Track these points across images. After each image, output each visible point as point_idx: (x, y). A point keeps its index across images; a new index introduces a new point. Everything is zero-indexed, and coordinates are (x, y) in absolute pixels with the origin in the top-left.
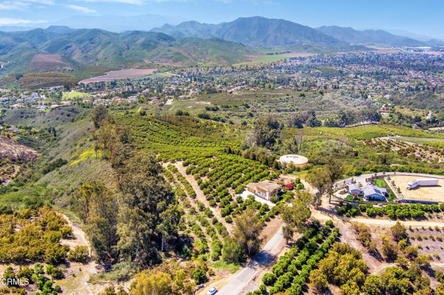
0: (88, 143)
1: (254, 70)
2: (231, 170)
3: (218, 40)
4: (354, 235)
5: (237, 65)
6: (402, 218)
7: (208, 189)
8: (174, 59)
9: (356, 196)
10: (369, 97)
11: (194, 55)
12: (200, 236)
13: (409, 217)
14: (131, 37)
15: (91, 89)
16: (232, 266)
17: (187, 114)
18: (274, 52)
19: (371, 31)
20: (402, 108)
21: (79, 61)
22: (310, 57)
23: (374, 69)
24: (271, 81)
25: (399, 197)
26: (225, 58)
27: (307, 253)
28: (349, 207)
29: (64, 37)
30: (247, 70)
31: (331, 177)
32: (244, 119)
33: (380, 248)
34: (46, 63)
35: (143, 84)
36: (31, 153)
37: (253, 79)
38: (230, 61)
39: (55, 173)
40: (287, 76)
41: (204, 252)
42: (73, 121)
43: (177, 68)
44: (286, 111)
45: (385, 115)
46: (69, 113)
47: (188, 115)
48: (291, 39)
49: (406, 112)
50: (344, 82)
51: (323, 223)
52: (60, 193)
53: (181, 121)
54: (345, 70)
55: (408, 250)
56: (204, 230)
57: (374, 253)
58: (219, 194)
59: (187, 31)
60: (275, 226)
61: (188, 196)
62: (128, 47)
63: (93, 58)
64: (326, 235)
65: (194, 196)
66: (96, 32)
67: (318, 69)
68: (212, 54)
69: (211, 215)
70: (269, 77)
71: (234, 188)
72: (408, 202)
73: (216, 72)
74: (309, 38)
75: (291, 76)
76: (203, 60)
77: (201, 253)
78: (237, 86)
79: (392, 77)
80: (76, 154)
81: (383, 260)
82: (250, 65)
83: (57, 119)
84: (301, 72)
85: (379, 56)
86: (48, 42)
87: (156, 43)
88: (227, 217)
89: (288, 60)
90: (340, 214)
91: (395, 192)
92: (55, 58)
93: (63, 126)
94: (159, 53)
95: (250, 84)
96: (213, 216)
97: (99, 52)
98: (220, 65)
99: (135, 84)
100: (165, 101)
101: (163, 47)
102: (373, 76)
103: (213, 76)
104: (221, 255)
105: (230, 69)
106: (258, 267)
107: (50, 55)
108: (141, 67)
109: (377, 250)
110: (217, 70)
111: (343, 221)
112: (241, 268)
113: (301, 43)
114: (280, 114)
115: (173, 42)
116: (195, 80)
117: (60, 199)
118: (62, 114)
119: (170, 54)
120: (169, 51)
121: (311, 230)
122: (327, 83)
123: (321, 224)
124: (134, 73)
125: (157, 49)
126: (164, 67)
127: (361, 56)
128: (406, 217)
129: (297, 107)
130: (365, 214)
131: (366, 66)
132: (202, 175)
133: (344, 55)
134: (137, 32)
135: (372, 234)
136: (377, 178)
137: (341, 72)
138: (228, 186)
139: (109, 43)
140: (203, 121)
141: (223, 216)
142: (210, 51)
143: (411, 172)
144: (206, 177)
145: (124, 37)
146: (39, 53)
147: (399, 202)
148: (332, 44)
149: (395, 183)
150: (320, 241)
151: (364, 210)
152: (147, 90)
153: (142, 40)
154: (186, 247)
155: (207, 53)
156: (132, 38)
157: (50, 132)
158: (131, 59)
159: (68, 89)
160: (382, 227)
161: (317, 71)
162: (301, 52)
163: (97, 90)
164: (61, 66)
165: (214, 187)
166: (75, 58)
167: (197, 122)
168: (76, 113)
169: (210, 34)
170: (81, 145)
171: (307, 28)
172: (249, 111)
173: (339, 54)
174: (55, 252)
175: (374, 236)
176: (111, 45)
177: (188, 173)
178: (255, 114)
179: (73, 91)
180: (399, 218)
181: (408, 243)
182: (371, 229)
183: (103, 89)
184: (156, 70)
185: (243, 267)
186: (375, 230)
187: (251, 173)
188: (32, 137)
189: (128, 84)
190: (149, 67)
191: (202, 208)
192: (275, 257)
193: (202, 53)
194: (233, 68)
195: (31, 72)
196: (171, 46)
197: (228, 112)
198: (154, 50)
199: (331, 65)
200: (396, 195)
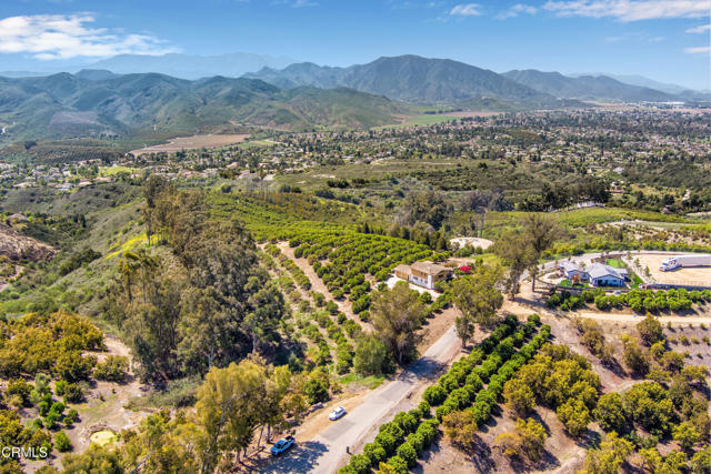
0: (135, 229)
1: (405, 136)
2: (367, 249)
3: (347, 90)
4: (576, 337)
5: (378, 130)
6: (655, 311)
7: (331, 275)
8: (277, 119)
9: (577, 280)
10: (590, 171)
11: (309, 114)
12: (318, 341)
13: (666, 310)
14: (209, 85)
15: (144, 162)
16: (371, 379)
17: (298, 191)
18: (437, 111)
19: (589, 78)
20: (643, 187)
21: (127, 123)
22: (494, 118)
23: (596, 133)
24: (433, 151)
25: (647, 281)
26: (358, 118)
27: (498, 358)
28: (566, 295)
29: (103, 85)
30: (394, 135)
31: (535, 245)
32: (389, 200)
33: (620, 357)
34: (74, 125)
35: (228, 155)
36: (43, 248)
37: (403, 148)
38: (366, 123)
39: (82, 271)
40: (457, 144)
41: (324, 363)
42: (114, 205)
43: (281, 133)
44: (457, 189)
45: (616, 196)
46: (109, 193)
47: (300, 192)
48: (462, 91)
49: (649, 191)
50: (548, 151)
51: (524, 320)
52: (87, 296)
53: (287, 199)
54: (549, 135)
55: (667, 358)
56: (324, 332)
57: (610, 365)
58: (349, 281)
59: (297, 78)
60: (443, 323)
61: (299, 288)
62: (204, 99)
63: (148, 118)
64: (528, 336)
65: (308, 286)
66: (155, 78)
67: (507, 133)
68: (338, 112)
69: (334, 312)
70: (429, 145)
71: (373, 274)
72: (663, 287)
73: (344, 139)
74: (491, 89)
75: (463, 143)
76: (324, 121)
77: (319, 365)
78: (378, 158)
79: (625, 144)
80: (116, 244)
81: (625, 375)
82: (399, 128)
83: (89, 203)
84: (479, 137)
85: (602, 115)
86: (77, 94)
87: (249, 95)
88: (361, 313)
89: (459, 121)
90: (551, 306)
91: (641, 276)
92: (89, 118)
93: (98, 213)
94: (254, 109)
95: (399, 154)
96: (338, 312)
97: (160, 107)
98: (350, 129)
99: (214, 156)
100: (263, 176)
101: (260, 101)
102: (594, 144)
103: (340, 144)
104: (352, 366)
105: (366, 134)
106: (415, 380)
107: (80, 113)
108: (224, 132)
109: (615, 360)
110: (346, 135)
111: (557, 316)
112: (386, 381)
113: (479, 96)
114: (446, 193)
115: (276, 94)
116: (311, 150)
117: (88, 305)
118: (97, 195)
119: (271, 112)
120: (270, 107)
121: (504, 328)
122: (521, 153)
123: (520, 320)
124: (214, 141)
125: (250, 104)
126: (262, 131)
127: (574, 115)
128: (662, 310)
129: (474, 183)
130: (593, 306)
131: (583, 129)
132: (320, 258)
133: (548, 114)
134: (219, 79)
135: (606, 335)
136: (610, 257)
137: (543, 137)
138: (364, 270)
139: (175, 95)
140: (323, 202)
141: (356, 312)
142: (334, 108)
143: (664, 250)
144: (328, 261)
145: (199, 86)
146: (63, 109)
147: (649, 287)
148: (528, 98)
149: (641, 263)
150: (518, 344)
151: (591, 300)
152: (234, 164)
153: (227, 90)
154: (293, 356)
155: (330, 111)
156: (211, 88)
157: (76, 221)
158: (208, 119)
159: (107, 161)
160: (622, 325)
161: (505, 136)
162: (479, 110)
163: (154, 164)
164: (98, 129)
165: (341, 273)
166: (120, 118)
167: (314, 202)
168: (120, 193)
169: (334, 82)
170: (126, 232)
171: (489, 73)
172: (398, 188)
173: (540, 113)
174: (72, 361)
175: (609, 339)
176: (178, 98)
177: (298, 255)
178: (407, 194)
179: (115, 165)
180: (649, 310)
181: (667, 347)
182: (604, 328)
183: (164, 162)
184: (248, 136)
185: (390, 379)
186: (611, 330)
187: (402, 253)
188: (48, 227)
189: (204, 156)
190: (237, 131)
191: (320, 302)
192: (445, 365)
193: (321, 110)
194: (371, 132)
195: (49, 138)
196: (273, 99)
197: (364, 189)
198: (246, 106)
199: (526, 128)
200: (643, 279)
